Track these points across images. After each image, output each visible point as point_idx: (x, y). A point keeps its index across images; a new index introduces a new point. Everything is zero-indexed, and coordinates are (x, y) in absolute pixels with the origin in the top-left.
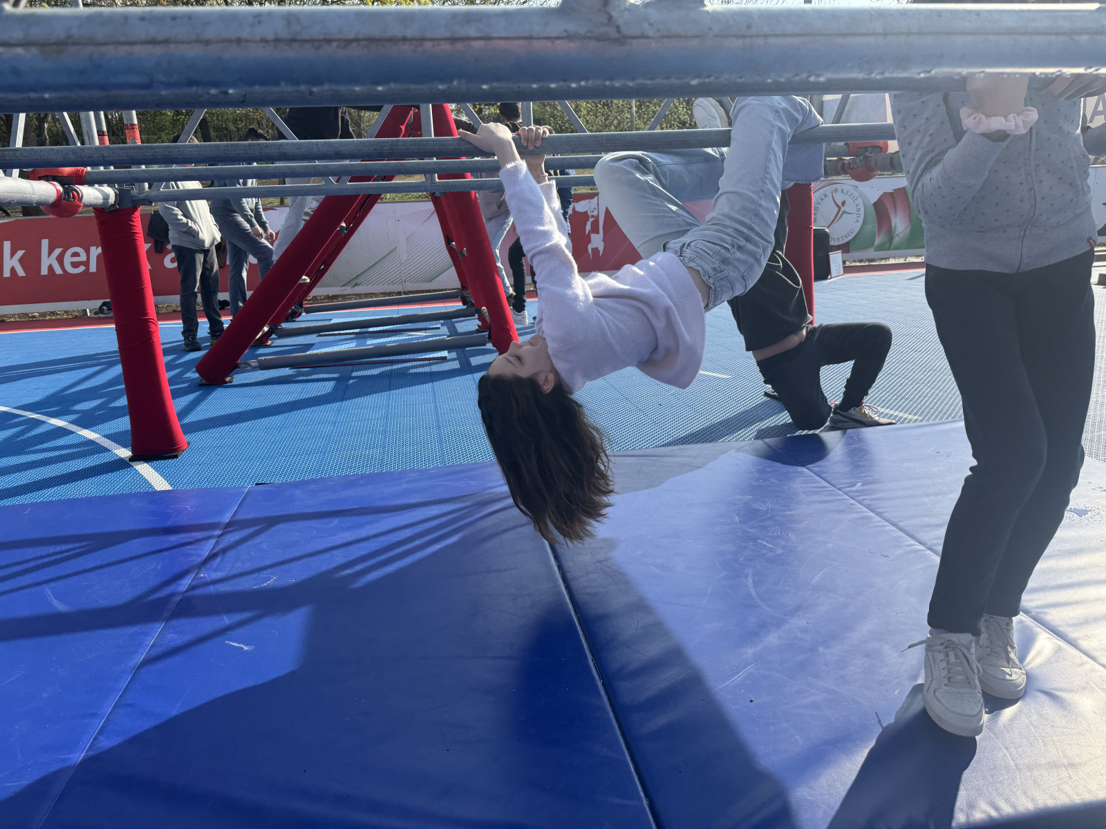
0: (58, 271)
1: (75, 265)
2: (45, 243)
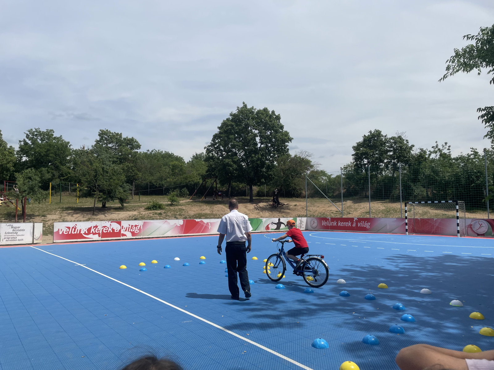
0: (340, 225)
1: (342, 225)
2: (339, 221)
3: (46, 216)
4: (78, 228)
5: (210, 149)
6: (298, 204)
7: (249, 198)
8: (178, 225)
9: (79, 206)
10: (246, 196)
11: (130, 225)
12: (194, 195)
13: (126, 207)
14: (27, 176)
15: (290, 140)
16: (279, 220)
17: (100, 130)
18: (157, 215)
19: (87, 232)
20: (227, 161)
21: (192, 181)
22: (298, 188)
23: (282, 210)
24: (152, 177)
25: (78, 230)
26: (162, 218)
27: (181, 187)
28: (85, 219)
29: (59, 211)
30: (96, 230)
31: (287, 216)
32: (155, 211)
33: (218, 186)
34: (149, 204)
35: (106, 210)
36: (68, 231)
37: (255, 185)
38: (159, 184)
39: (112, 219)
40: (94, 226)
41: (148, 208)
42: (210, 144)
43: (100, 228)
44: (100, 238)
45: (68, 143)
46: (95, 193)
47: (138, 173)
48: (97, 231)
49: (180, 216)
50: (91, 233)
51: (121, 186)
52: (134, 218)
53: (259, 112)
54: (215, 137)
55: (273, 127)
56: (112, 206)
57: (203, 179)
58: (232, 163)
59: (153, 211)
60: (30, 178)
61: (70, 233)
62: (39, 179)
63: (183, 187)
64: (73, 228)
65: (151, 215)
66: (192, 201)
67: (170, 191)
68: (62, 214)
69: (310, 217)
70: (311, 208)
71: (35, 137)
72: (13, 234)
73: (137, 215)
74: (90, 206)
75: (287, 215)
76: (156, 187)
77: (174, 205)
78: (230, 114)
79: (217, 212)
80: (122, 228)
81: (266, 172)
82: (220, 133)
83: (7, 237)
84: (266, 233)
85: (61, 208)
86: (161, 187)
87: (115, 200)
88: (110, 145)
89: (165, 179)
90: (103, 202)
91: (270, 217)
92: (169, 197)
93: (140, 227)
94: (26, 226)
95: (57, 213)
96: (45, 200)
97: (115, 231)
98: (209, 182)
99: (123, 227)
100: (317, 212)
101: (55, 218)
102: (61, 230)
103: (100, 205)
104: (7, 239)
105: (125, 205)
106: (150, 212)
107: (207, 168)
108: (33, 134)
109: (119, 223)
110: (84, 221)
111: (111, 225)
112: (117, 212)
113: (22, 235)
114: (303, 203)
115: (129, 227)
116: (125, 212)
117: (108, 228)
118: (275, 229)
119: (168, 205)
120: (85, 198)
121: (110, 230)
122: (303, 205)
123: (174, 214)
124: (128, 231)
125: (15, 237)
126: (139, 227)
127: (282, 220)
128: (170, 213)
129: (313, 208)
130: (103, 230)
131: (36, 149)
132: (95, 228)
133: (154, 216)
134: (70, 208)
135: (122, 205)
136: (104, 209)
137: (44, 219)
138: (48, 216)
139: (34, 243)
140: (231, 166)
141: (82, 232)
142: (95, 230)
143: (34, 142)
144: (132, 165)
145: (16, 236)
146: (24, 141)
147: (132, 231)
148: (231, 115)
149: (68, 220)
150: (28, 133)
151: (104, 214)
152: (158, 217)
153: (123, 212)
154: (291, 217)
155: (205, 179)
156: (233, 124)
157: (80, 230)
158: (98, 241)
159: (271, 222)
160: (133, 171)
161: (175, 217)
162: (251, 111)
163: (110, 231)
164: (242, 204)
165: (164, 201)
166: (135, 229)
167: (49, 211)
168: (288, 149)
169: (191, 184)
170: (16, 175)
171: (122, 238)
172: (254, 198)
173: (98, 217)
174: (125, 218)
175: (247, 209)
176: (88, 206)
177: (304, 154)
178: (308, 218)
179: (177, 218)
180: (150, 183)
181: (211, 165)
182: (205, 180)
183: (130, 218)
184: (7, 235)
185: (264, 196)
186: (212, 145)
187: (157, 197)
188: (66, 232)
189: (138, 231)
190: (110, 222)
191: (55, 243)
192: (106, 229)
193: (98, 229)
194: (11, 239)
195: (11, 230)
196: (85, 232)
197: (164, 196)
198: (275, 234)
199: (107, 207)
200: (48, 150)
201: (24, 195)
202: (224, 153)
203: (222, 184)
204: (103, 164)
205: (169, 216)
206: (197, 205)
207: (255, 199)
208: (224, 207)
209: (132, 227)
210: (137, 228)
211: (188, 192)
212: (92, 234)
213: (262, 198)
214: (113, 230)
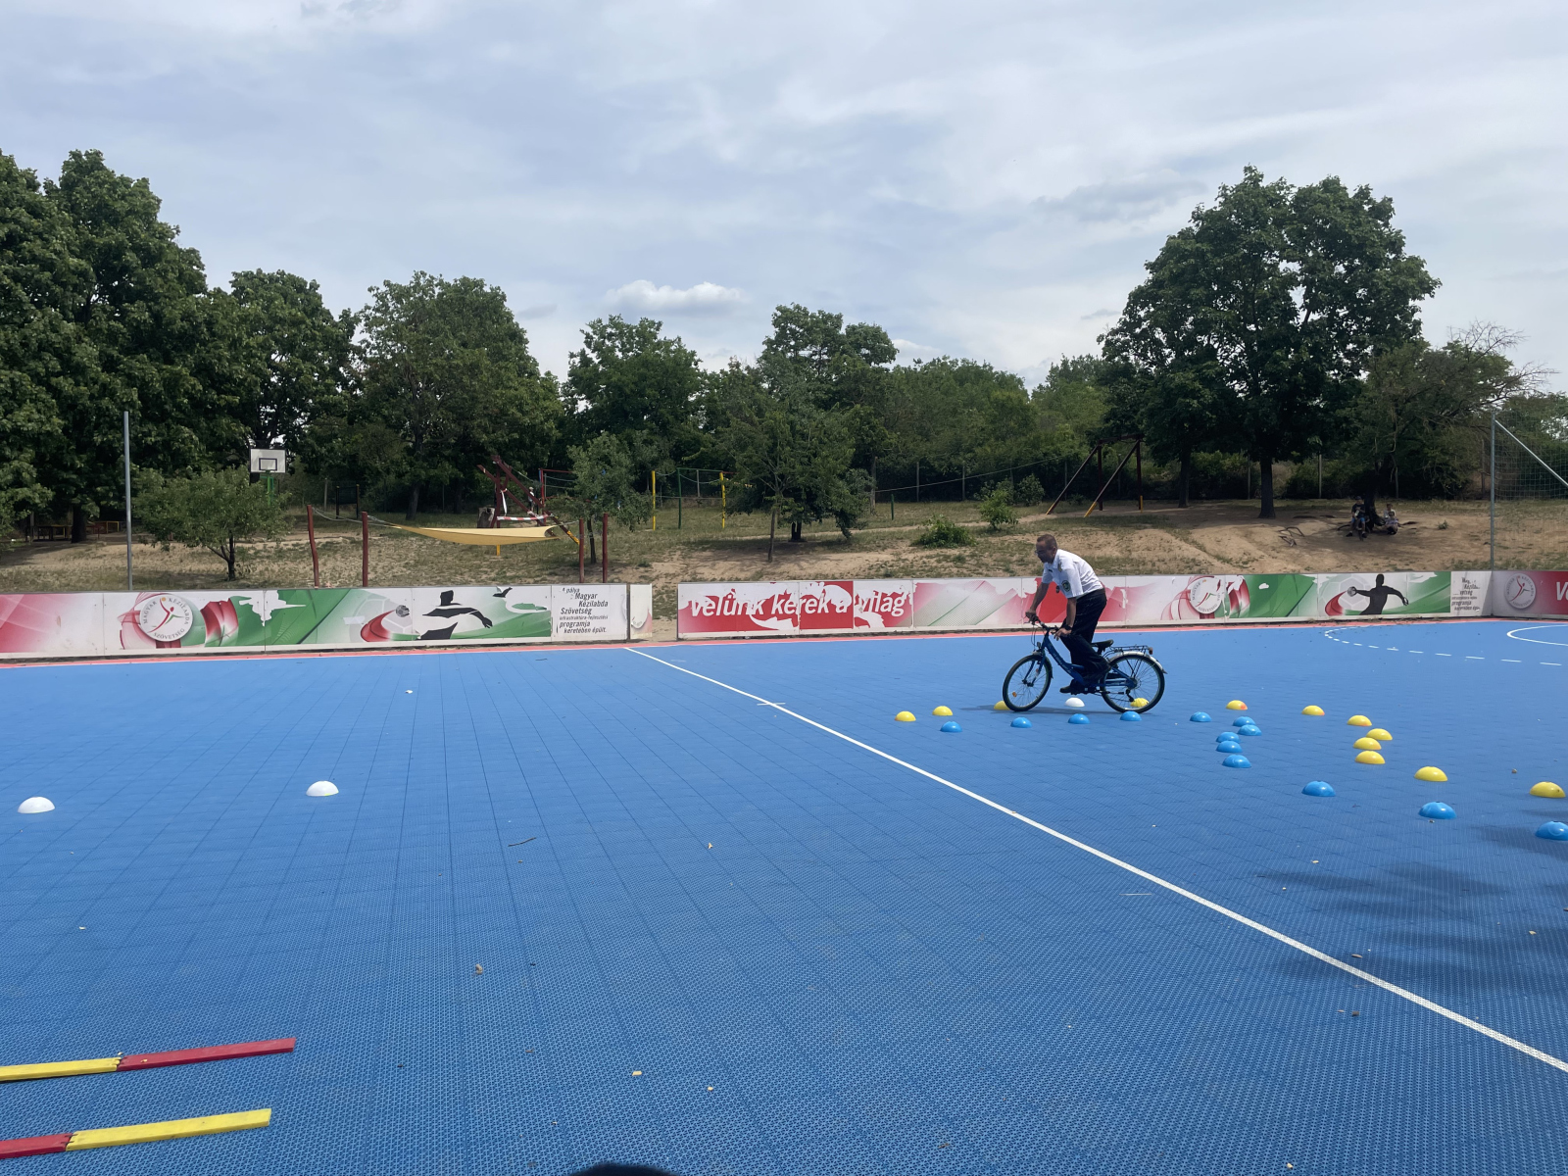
3: (649, 566)
4: (740, 600)
5: (1118, 340)
6: (1452, 521)
7: (1257, 504)
8: (1020, 595)
9: (729, 536)
10: (1244, 497)
11: (877, 594)
12: (1062, 499)
13: (858, 539)
14: (598, 453)
15: (1426, 286)
16: (1380, 579)
17: (778, 309)
18: (951, 564)
19: (761, 612)
20: (1179, 378)
21: (1055, 452)
22: (1456, 463)
23: (1391, 547)
24: (928, 444)
25: (738, 605)
26: (965, 571)
27: (1016, 472)
28: (749, 574)
29: (679, 552)
30: (787, 606)
31: (1411, 566)
32: (944, 550)
33: (1146, 465)
34: (922, 527)
35: (802, 549)
36: (714, 607)
37: (1284, 457)
38: (950, 465)
39: (821, 575)
40: (780, 596)
41: (924, 543)
42: (1117, 326)
43: (796, 600)
44: (797, 631)
45: (693, 354)
46: (774, 497)
47: (887, 432)
48: (790, 609)
49: (1022, 567)
50: (773, 616)
51: (842, 477)
52: (882, 571)
53: (1305, 195)
54: (1138, 298)
55: (1361, 247)
56: (816, 535)
57: (1092, 445)
58: (1197, 384)
59: (938, 551)
60: (606, 459)
61: (718, 614)
62: (627, 462)
63: (1027, 472)
64: (725, 599)
65: (933, 562)
66: (1053, 516)
67: (984, 486)
68: (687, 561)
69: (1505, 567)
70: (1508, 538)
71: (607, 342)
72: (581, 615)
73: (891, 563)
74: (759, 537)
75: (1409, 565)
76: (939, 476)
77: (1000, 530)
78: (1193, 213)
79: (1146, 552)
80: (857, 603)
81: (1325, 411)
82: (1156, 283)
83: (567, 621)
84: (1329, 625)
85: (684, 544)
86: (955, 476)
87: (827, 517)
88: (804, 353)
89: (970, 450)
90: (794, 525)
91: (1340, 568)
92: (983, 506)
93: (907, 601)
94: (610, 593)
95: (675, 557)
96: (645, 521)
97: (838, 611)
98: (1116, 455)
99: (857, 597)
100: (1536, 551)
101: (672, 571)
102: (697, 604)
103: (784, 534)
104: (568, 628)
105: (853, 532)
106: (928, 552)
107: (1107, 409)
108: (601, 335)
109: (848, 587)
110: (747, 580)
111: (824, 591)
112: (834, 552)
113: (603, 617)
114: (1474, 518)
115: (876, 600)
116: (856, 555)
117: (818, 601)
118: (1363, 613)
119: (981, 532)
120: (745, 515)
121: (823, 605)
122: (1472, 527)
123: (1002, 561)
124: (873, 610)
125: (583, 621)
126: (903, 599)
127: (1391, 580)
128: (991, 556)
129: (1517, 537)
130: (804, 605)
131: (611, 377)
132: (782, 601)
133: (943, 566)
134: (707, 542)
135: (846, 533)
136: (797, 545)
137: (646, 574)
138: (654, 564)
139: (632, 638)
140: (1194, 394)
141: (750, 612)
142: (783, 606)
143: (606, 355)
144: (870, 409)
145: (589, 620)
146: (583, 354)
147: (883, 610)
148: (1196, 216)
149: (705, 576)
150: (590, 331)
151: (796, 561)
152: (955, 570)
153: (851, 555)
154: (1425, 569)
155: (1101, 442)
156: (1205, 247)
157: (745, 605)
158: (791, 637)
159: (1347, 588)
160: (873, 428)
161: (1007, 570)
162: (1272, 197)
163: (823, 609)
164: (1231, 526)
165: (968, 518)
166: (893, 605)
167: (656, 550)
168: (1418, 323)
169: (1050, 463)
170: (571, 453)
171: (856, 630)
172: (1277, 504)
173: (785, 567)
174: (857, 571)
175: (1252, 541)
176: (752, 538)
177: (1483, 336)
178: (1499, 574)
179: (1013, 574)
180: (922, 462)
181: (1121, 399)
182: (1099, 449)
183: (872, 572)
184: (568, 615)
185: (1314, 495)
186: (1127, 327)
187: (942, 505)
188: (708, 611)
189: (902, 611)
190: (822, 584)
191: (682, 640)
192: (812, 603)
193: (791, 603)
194: (575, 628)
195: (575, 604)
196: (757, 610)
197: (966, 504)
198: (1363, 630)
199: (803, 540)
200: (644, 378)
201: (594, 506)
202: (1167, 351)
203: (1161, 456)
204: (792, 412)
205: (987, 565)
206: (1074, 529)
207: (1283, 509)
208: (1167, 536)
209: (885, 600)
210: (899, 602)
211: (1042, 490)
212: (776, 618)
213: (1308, 503)
214: (830, 605)
